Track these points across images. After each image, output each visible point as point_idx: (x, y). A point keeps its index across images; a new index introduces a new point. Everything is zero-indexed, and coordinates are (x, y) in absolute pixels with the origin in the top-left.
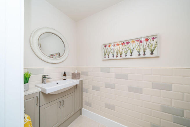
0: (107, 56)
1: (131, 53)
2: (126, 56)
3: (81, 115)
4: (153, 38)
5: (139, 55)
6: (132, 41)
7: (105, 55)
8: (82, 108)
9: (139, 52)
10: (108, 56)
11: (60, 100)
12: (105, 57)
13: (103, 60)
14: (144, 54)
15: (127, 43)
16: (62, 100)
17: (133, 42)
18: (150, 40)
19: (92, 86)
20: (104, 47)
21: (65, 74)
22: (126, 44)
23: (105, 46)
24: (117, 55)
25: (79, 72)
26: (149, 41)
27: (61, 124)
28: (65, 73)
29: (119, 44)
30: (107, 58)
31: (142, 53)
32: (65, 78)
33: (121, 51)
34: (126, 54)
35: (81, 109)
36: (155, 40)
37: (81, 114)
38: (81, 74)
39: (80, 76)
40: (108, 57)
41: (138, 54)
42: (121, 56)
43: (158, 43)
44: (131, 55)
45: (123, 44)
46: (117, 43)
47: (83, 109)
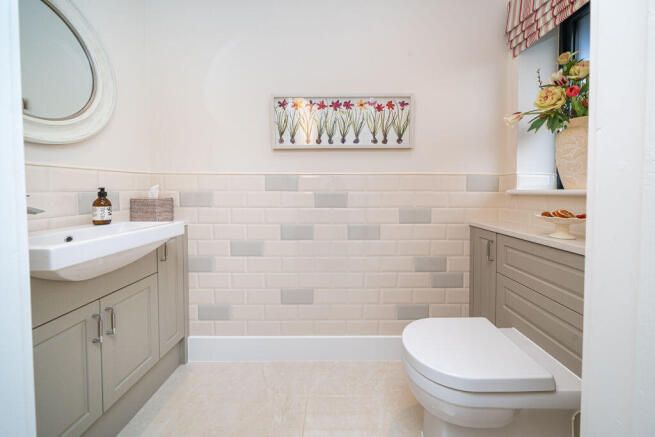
0: (287, 137)
1: (357, 135)
2: (343, 141)
3: (182, 366)
4: (403, 104)
5: (375, 141)
6: (359, 100)
7: (282, 134)
8: (188, 335)
9: (374, 134)
10: (293, 136)
11: (94, 309)
12: (281, 141)
13: (275, 150)
14: (385, 141)
15: (348, 105)
16: (103, 308)
17: (361, 105)
18: (397, 108)
19: (231, 244)
20: (277, 104)
21: (102, 198)
22: (343, 108)
23: (283, 105)
24: (320, 136)
25: (167, 194)
26: (395, 108)
27: (104, 413)
28: (102, 193)
29: (326, 104)
30: (287, 144)
31: (380, 136)
32: (107, 217)
33: (329, 125)
34: (344, 136)
35: (183, 339)
36: (406, 108)
37: (182, 360)
38: (177, 202)
39: (172, 212)
40: (293, 141)
41: (372, 138)
42: (330, 142)
43: (411, 118)
44: (356, 141)
45: (336, 105)
46: (318, 101)
47: (190, 337)
